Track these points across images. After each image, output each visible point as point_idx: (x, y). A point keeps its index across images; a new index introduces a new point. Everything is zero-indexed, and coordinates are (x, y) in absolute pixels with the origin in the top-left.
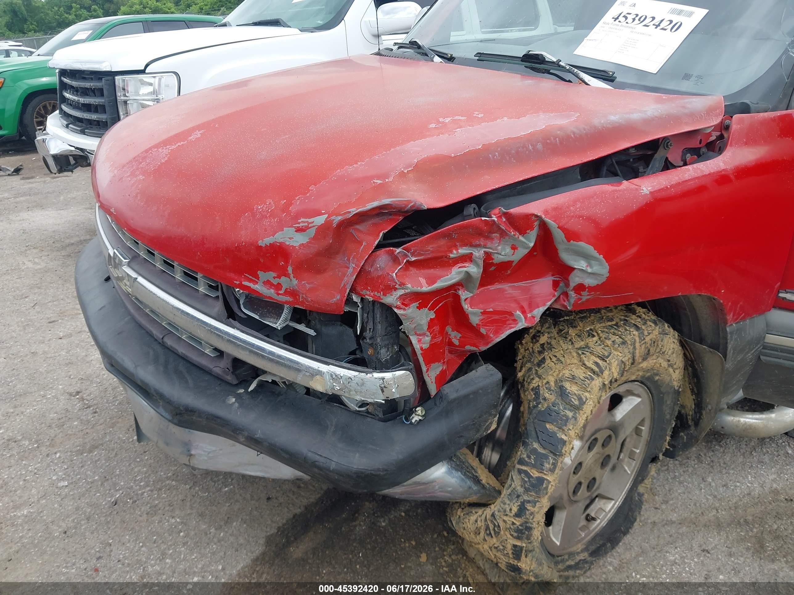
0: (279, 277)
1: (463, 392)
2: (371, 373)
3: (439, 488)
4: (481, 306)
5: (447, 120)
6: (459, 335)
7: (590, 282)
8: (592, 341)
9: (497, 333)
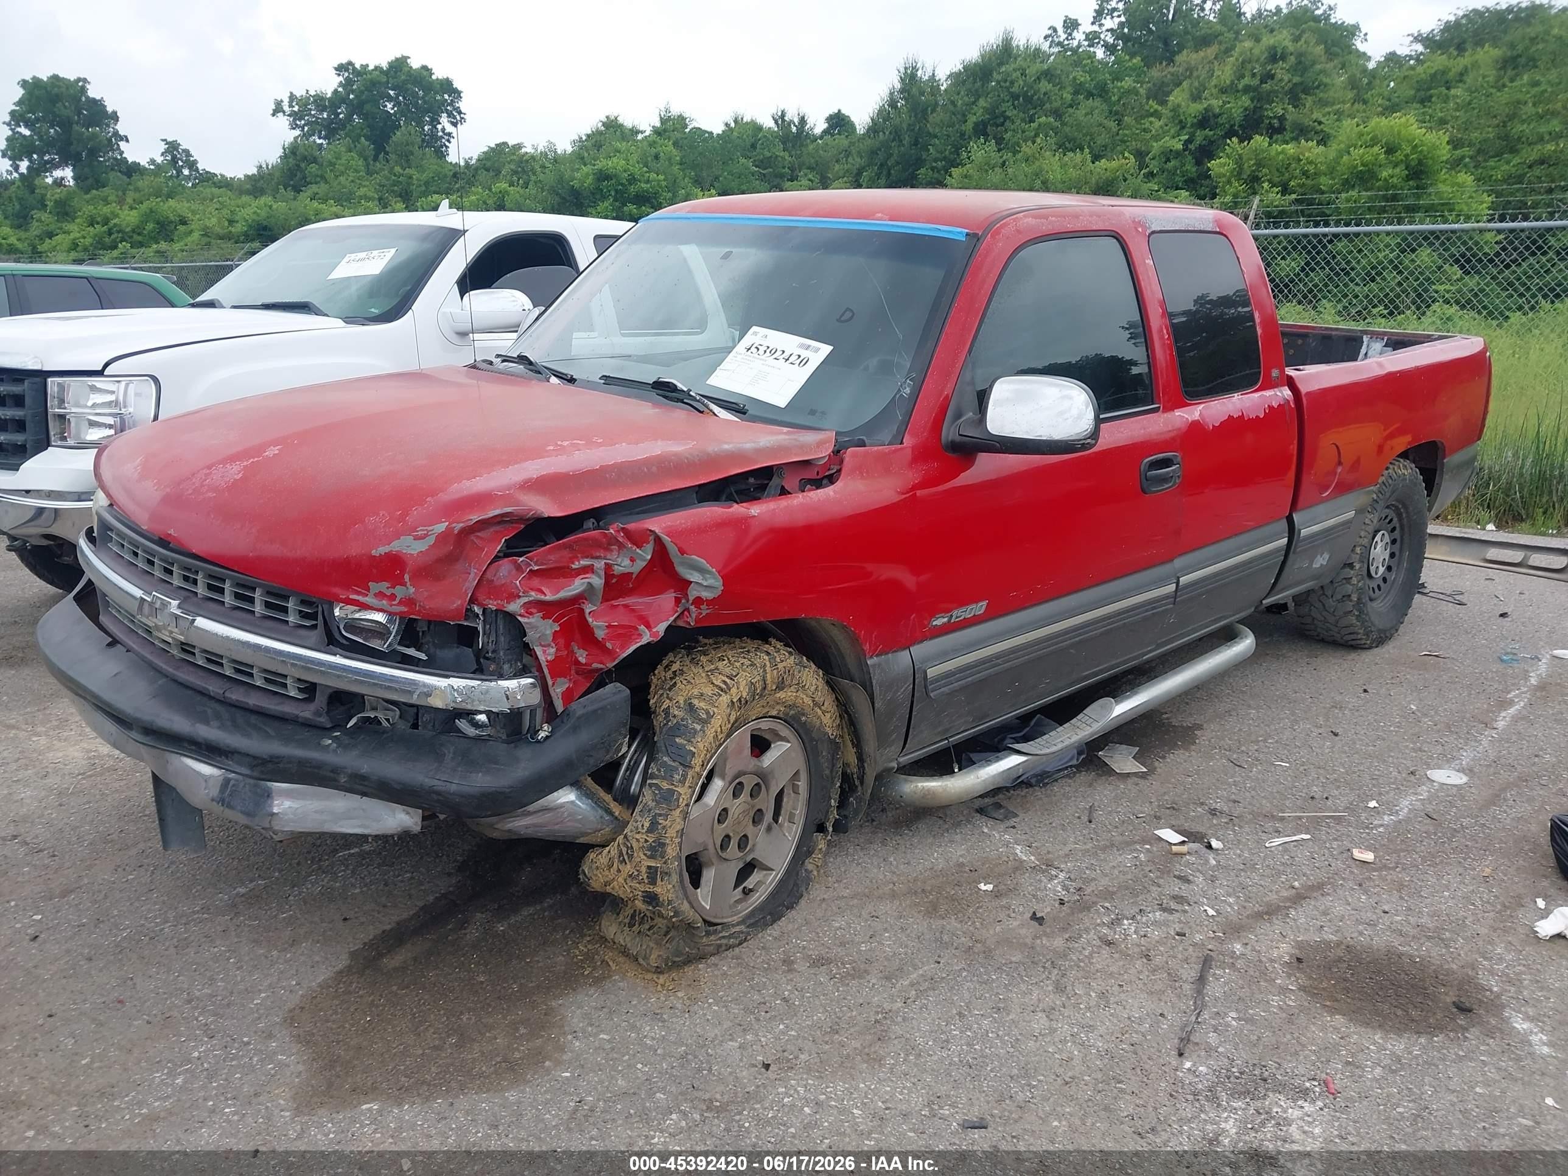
0: (393, 587)
1: (590, 708)
2: (496, 680)
3: (569, 815)
4: (606, 619)
5: (566, 443)
6: (585, 653)
7: (706, 595)
8: (720, 665)
9: (623, 647)
